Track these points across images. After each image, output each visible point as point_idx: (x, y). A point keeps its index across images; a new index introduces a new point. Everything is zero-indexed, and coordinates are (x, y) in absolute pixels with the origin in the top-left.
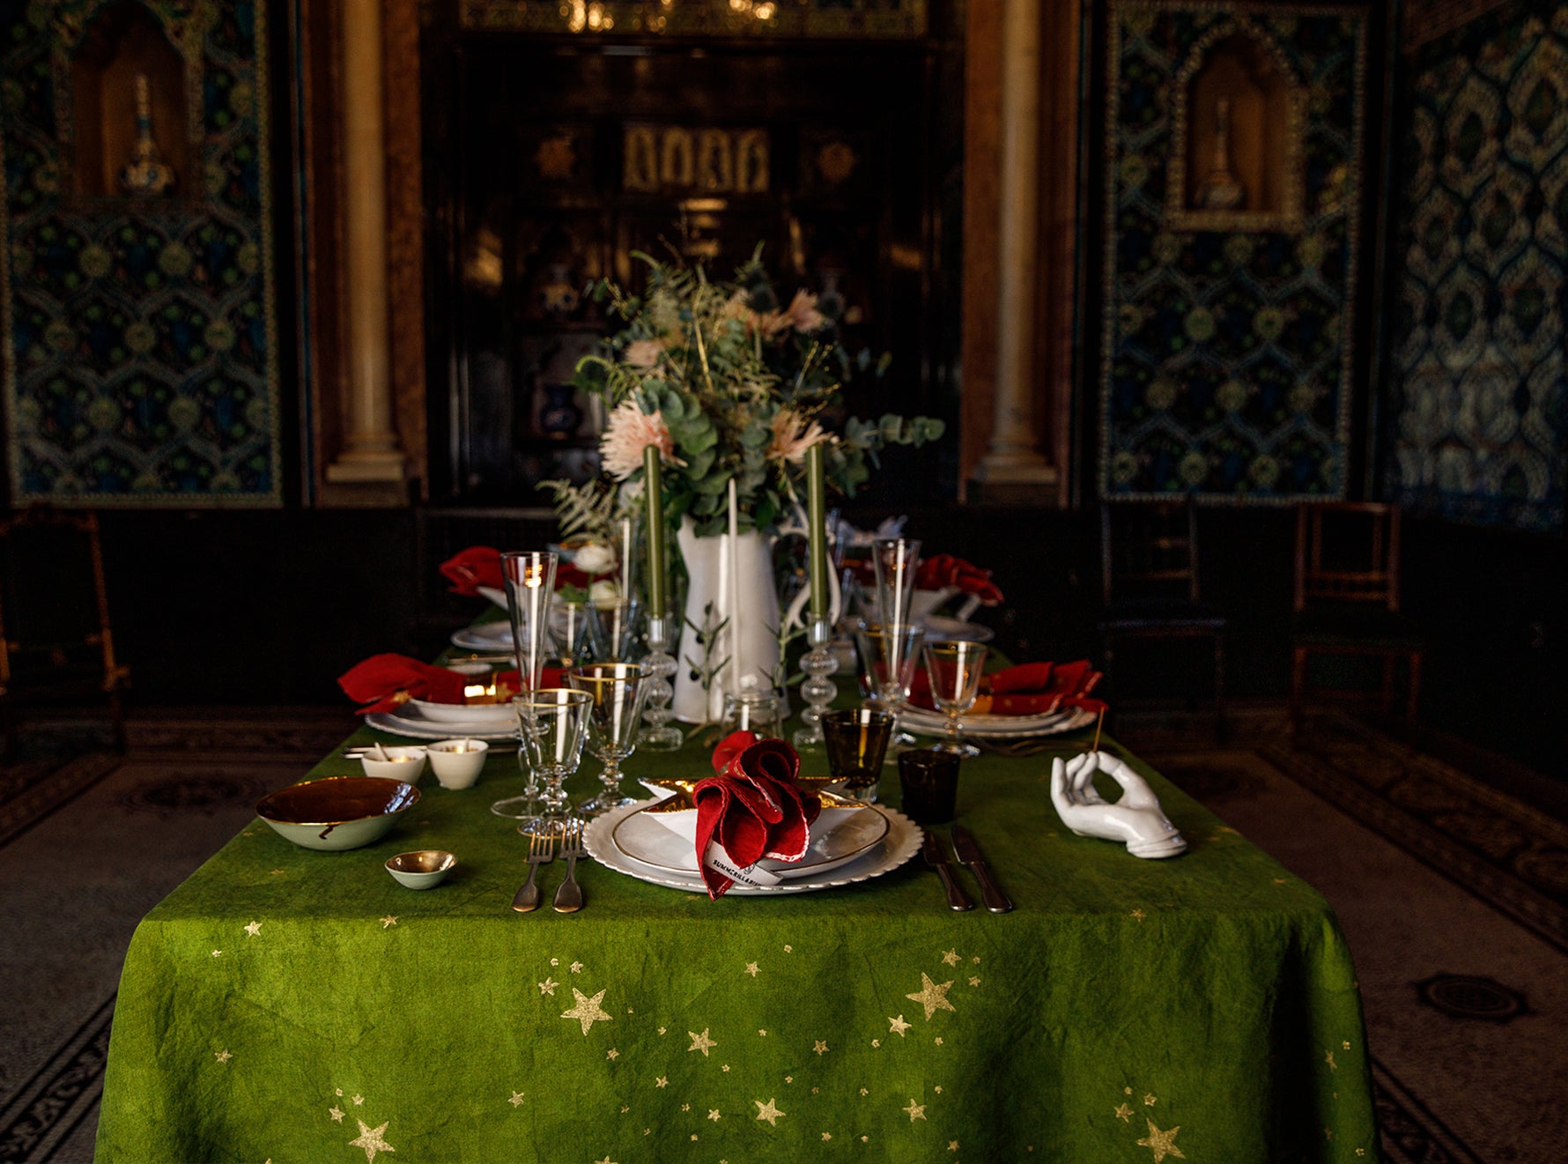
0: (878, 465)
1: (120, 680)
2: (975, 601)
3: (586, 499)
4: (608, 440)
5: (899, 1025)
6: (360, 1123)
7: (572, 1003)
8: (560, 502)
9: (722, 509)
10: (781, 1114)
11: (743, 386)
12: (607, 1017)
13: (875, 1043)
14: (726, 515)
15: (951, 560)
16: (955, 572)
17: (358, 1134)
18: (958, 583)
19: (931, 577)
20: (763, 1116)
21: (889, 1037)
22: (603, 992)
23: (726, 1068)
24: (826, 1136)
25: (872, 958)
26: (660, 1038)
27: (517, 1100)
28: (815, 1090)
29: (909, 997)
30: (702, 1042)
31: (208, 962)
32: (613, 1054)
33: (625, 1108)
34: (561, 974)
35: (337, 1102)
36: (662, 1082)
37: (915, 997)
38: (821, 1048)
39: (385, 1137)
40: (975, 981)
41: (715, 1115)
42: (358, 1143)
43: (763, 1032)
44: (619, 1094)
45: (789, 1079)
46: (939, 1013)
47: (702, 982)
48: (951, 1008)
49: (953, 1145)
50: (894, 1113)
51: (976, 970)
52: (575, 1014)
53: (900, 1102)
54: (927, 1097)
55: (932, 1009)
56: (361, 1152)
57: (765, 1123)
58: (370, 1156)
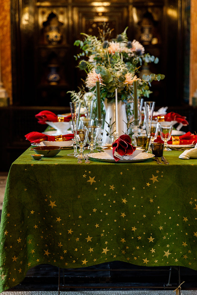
0: (150, 86)
2: (181, 125)
3: (78, 96)
4: (87, 80)
5: (148, 184)
6: (51, 201)
7: (89, 179)
8: (72, 96)
9: (114, 96)
10: (127, 201)
11: (118, 67)
12: (95, 182)
13: (144, 188)
14: (115, 97)
15: (174, 114)
16: (175, 116)
17: (50, 203)
18: (176, 120)
19: (169, 118)
20: (123, 202)
21: (146, 187)
22: (94, 177)
23: (117, 193)
24: (135, 206)
25: (143, 172)
26: (105, 187)
27: (79, 197)
28: (133, 197)
29: (150, 179)
30: (112, 187)
31: (24, 171)
32: (96, 189)
33: (98, 200)
34: (87, 174)
35: (46, 198)
36: (105, 195)
37: (151, 179)
38: (134, 189)
39: (55, 204)
40: (162, 176)
41: (114, 202)
42: (50, 205)
43: (123, 185)
44: (97, 197)
45: (128, 194)
46: (156, 182)
47: (112, 176)
48: (158, 181)
49: (158, 207)
50: (147, 201)
51: (162, 174)
52: (90, 181)
53: (149, 199)
54: (153, 198)
55: (154, 181)
56: (51, 206)
57: (124, 203)
58: (52, 207)
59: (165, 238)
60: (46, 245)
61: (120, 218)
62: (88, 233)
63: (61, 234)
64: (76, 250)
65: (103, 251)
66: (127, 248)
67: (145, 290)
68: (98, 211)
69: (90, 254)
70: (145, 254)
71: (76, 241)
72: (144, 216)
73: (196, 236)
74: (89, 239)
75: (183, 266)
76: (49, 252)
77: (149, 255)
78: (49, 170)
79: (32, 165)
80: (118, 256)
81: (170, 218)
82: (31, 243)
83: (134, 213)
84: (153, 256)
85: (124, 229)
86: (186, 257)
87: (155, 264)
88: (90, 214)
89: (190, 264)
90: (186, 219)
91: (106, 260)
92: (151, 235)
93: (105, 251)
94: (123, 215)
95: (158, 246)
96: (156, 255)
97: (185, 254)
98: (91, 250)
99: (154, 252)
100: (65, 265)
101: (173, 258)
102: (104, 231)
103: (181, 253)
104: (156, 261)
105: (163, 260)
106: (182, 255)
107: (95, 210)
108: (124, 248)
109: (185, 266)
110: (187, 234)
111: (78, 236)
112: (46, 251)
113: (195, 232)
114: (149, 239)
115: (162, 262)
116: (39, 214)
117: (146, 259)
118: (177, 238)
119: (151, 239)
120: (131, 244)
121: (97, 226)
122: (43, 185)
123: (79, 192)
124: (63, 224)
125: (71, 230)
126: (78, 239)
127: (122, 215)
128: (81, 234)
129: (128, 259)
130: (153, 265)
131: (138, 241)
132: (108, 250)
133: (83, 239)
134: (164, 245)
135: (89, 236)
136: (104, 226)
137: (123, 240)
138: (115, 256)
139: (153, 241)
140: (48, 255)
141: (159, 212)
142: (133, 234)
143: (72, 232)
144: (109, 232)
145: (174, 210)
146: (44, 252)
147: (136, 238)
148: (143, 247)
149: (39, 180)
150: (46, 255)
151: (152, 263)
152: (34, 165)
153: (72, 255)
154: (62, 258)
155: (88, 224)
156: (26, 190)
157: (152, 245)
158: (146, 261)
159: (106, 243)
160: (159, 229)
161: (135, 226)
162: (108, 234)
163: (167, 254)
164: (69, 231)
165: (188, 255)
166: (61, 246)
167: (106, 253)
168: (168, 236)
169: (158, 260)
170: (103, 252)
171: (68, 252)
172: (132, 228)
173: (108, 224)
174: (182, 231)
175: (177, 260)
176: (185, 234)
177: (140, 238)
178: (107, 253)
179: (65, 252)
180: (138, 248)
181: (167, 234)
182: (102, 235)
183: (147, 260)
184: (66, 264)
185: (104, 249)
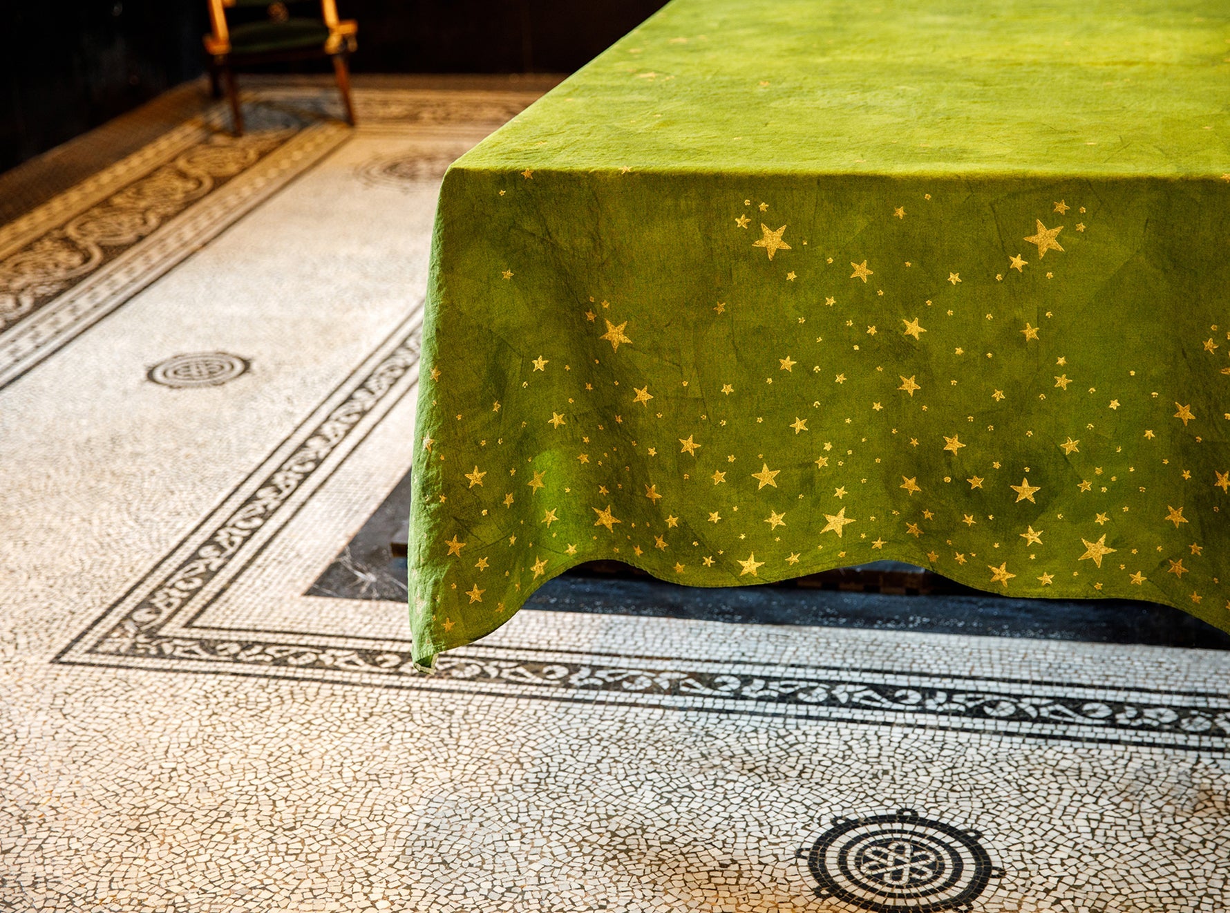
1: (345, 40)
5: (1018, 262)
6: (608, 322)
7: (760, 235)
10: (922, 330)
12: (788, 247)
13: (999, 277)
17: (605, 331)
20: (909, 331)
21: (1010, 272)
22: (784, 227)
23: (881, 293)
24: (959, 351)
25: (996, 206)
26: (828, 267)
27: (721, 309)
28: (950, 313)
29: (1026, 239)
30: (862, 271)
31: (496, 200)
32: (792, 276)
33: (802, 320)
34: (752, 212)
35: (589, 307)
36: (831, 301)
37: (1032, 239)
38: (954, 278)
39: (625, 333)
40: (1081, 227)
41: (872, 330)
42: (606, 336)
43: (908, 264)
44: (798, 309)
45: (929, 303)
46: (1051, 252)
47: (861, 223)
48: (1061, 249)
49: (1061, 361)
50: (1013, 334)
51: (1082, 218)
52: (763, 243)
53: (1018, 324)
54: (1040, 321)
55: (1045, 250)
56: (609, 343)
57: (911, 336)
58: (615, 346)
59: (1086, 486)
60: (603, 490)
61: (895, 398)
62: (761, 456)
63: (652, 452)
64: (715, 517)
65: (826, 523)
66: (928, 515)
67: (1055, 639)
68: (804, 367)
69: (772, 535)
70: (996, 546)
71: (712, 485)
72: (999, 395)
73: (1225, 489)
74: (766, 477)
75: (1166, 602)
76: (613, 514)
77: (1013, 553)
78: (594, 194)
79: (525, 174)
80: (890, 542)
81: (1114, 404)
82: (541, 485)
83: (954, 382)
84: (1033, 557)
85: (915, 442)
86: (1178, 568)
87: (1040, 590)
88: (770, 380)
89: (1196, 598)
90: (1186, 414)
91: (842, 560)
92: (1026, 475)
93: (837, 523)
94: (910, 385)
95: (1057, 521)
96: (1046, 555)
97: (1176, 557)
98: (776, 520)
99: (1039, 541)
100: (675, 571)
101: (1123, 567)
102: (828, 447)
103: (1159, 548)
104: (1047, 579)
105: (1076, 574)
106: (1165, 557)
107: (787, 363)
108: (916, 516)
109: (1173, 605)
110: (1187, 475)
111: (724, 465)
112: (603, 509)
113: (1223, 473)
114: (1017, 489)
115: (1072, 582)
116: (567, 368)
117: (1003, 567)
118: (1143, 489)
119: (1026, 491)
120: (943, 502)
121: (799, 425)
122: (574, 256)
123: (719, 289)
124: (660, 416)
125: (691, 439)
126: (719, 477)
127: (905, 387)
128: (731, 459)
129: (933, 556)
130: (1035, 592)
131: (968, 492)
132: (848, 521)
133: (741, 478)
134: (1082, 512)
135: (765, 467)
136: (828, 425)
137: (911, 484)
138: (878, 544)
139: (1033, 500)
140: (610, 527)
141: (1062, 382)
142: (949, 465)
143: (697, 446)
144: (850, 452)
145: (1133, 373)
146: (596, 517)
147: (961, 481)
148: (991, 517)
149: (557, 233)
150: (603, 526)
151: (1030, 585)
152: (535, 173)
153: (699, 535)
154: (661, 543)
155: (760, 420)
156: (508, 274)
157: (1029, 514)
158: (1001, 574)
159: (840, 492)
160: (1061, 451)
161: (959, 432)
162: (845, 457)
163: (1097, 550)
164: (683, 442)
165: (1190, 560)
166: (657, 500)
167: (839, 531)
168: (1103, 479)
169: (1057, 574)
170: (827, 529)
171: (683, 525)
172: (947, 439)
173: (848, 421)
174: (1166, 462)
175: (1139, 578)
176: (1180, 474)
177: (976, 482)
178: (844, 533)
179: (672, 521)
180: (970, 520)
181: (1099, 471)
182: (822, 462)
183: (1007, 570)
184: (679, 567)
185: (830, 518)
